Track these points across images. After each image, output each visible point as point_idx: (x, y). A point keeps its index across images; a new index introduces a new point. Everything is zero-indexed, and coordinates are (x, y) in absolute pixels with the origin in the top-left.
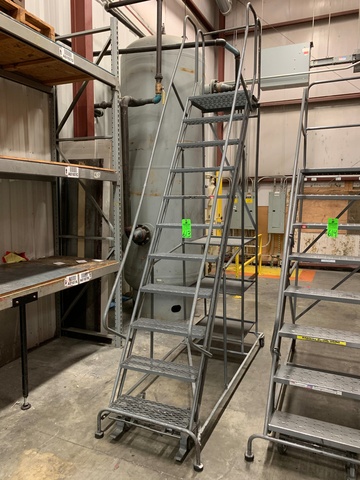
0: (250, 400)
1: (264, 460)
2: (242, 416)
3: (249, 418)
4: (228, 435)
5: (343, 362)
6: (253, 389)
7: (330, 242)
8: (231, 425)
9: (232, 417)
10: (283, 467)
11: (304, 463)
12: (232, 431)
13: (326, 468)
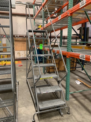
0: (24, 102)
1: (38, 119)
2: (24, 108)
3: (27, 108)
4: (23, 117)
5: (40, 82)
6: (23, 98)
7: (24, 53)
8: (22, 113)
9: (21, 110)
10: (44, 118)
11: (48, 114)
12: (24, 115)
13: (53, 112)
